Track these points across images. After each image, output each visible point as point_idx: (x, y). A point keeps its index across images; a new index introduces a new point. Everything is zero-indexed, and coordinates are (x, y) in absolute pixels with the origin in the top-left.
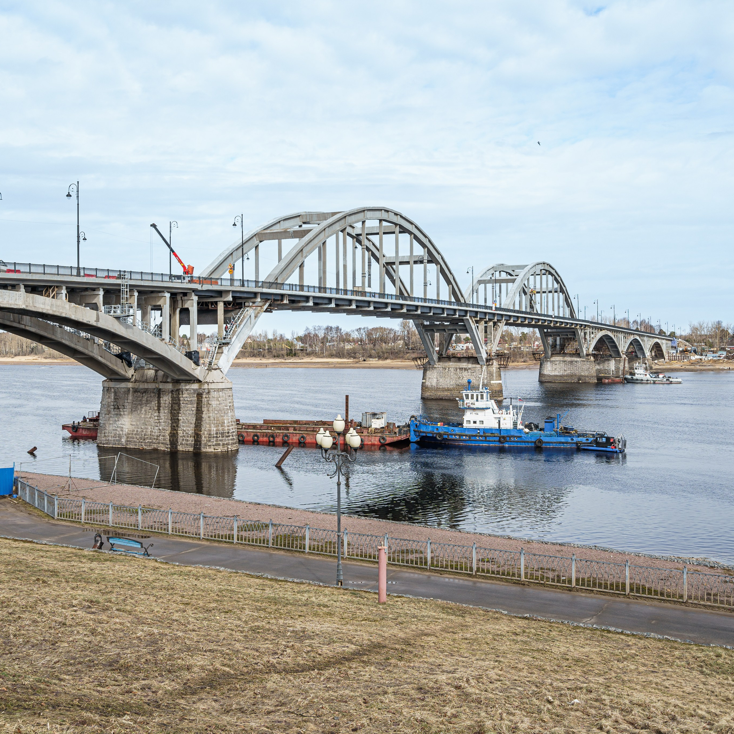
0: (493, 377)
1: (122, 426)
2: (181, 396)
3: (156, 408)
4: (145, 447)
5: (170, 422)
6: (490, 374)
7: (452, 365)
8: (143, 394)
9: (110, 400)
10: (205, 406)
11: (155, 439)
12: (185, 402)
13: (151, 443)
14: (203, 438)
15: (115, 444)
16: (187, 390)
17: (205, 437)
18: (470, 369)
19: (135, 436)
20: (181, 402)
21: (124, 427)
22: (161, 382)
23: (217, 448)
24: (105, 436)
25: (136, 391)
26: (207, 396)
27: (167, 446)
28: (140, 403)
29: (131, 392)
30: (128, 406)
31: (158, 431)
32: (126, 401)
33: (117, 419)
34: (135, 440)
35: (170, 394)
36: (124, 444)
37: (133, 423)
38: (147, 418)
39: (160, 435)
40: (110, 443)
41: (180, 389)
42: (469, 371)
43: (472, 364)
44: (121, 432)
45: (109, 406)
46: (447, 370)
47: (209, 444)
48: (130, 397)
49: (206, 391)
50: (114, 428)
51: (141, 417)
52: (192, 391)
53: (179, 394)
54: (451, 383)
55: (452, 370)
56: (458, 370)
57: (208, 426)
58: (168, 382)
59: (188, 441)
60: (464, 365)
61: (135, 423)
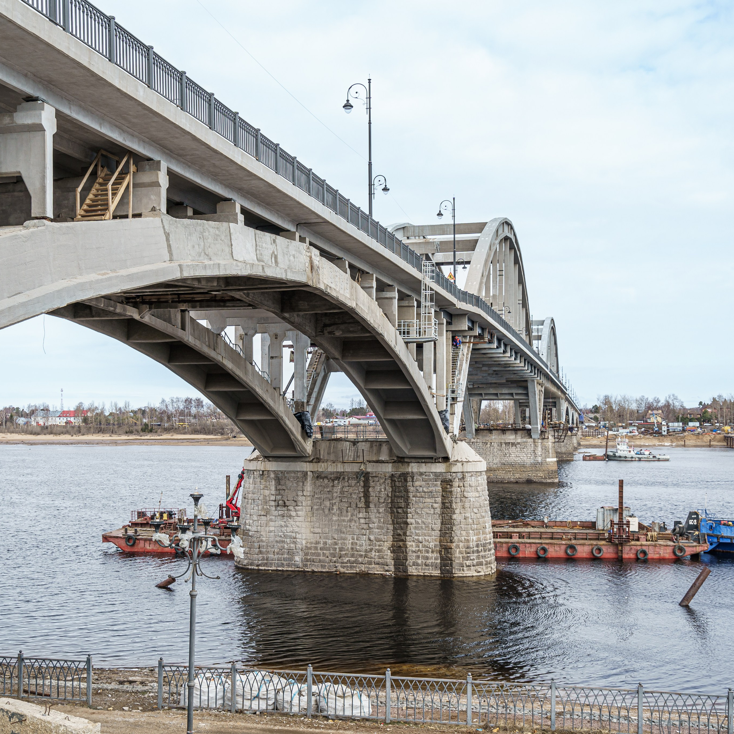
0: (549, 453)
1: (294, 535)
2: (410, 484)
3: (362, 505)
4: (342, 570)
5: (391, 527)
6: (545, 449)
7: (495, 437)
8: (333, 481)
9: (267, 492)
10: (458, 500)
11: (361, 556)
12: (418, 494)
13: (353, 562)
14: (457, 555)
15: (282, 565)
16: (421, 474)
17: (460, 552)
18: (519, 443)
19: (321, 552)
20: (411, 495)
21: (298, 536)
22: (370, 462)
23: (479, 570)
24: (261, 552)
25: (318, 476)
26: (461, 484)
27: (386, 568)
28: (329, 496)
29: (309, 479)
30: (305, 502)
31: (368, 542)
32: (300, 493)
33: (283, 524)
34: (321, 558)
35: (389, 481)
36: (301, 565)
37: (317, 530)
38: (344, 521)
39: (371, 550)
40: (271, 564)
41: (408, 473)
42: (518, 446)
43: (522, 438)
44: (292, 545)
45: (266, 503)
46: (488, 445)
47: (468, 563)
48: (309, 487)
49: (460, 475)
50: (278, 539)
51: (331, 520)
52: (432, 476)
53: (406, 480)
54: (495, 462)
55: (496, 445)
56: (504, 445)
57: (464, 533)
58: (383, 462)
59: (427, 558)
60: (510, 437)
61: (319, 530)
